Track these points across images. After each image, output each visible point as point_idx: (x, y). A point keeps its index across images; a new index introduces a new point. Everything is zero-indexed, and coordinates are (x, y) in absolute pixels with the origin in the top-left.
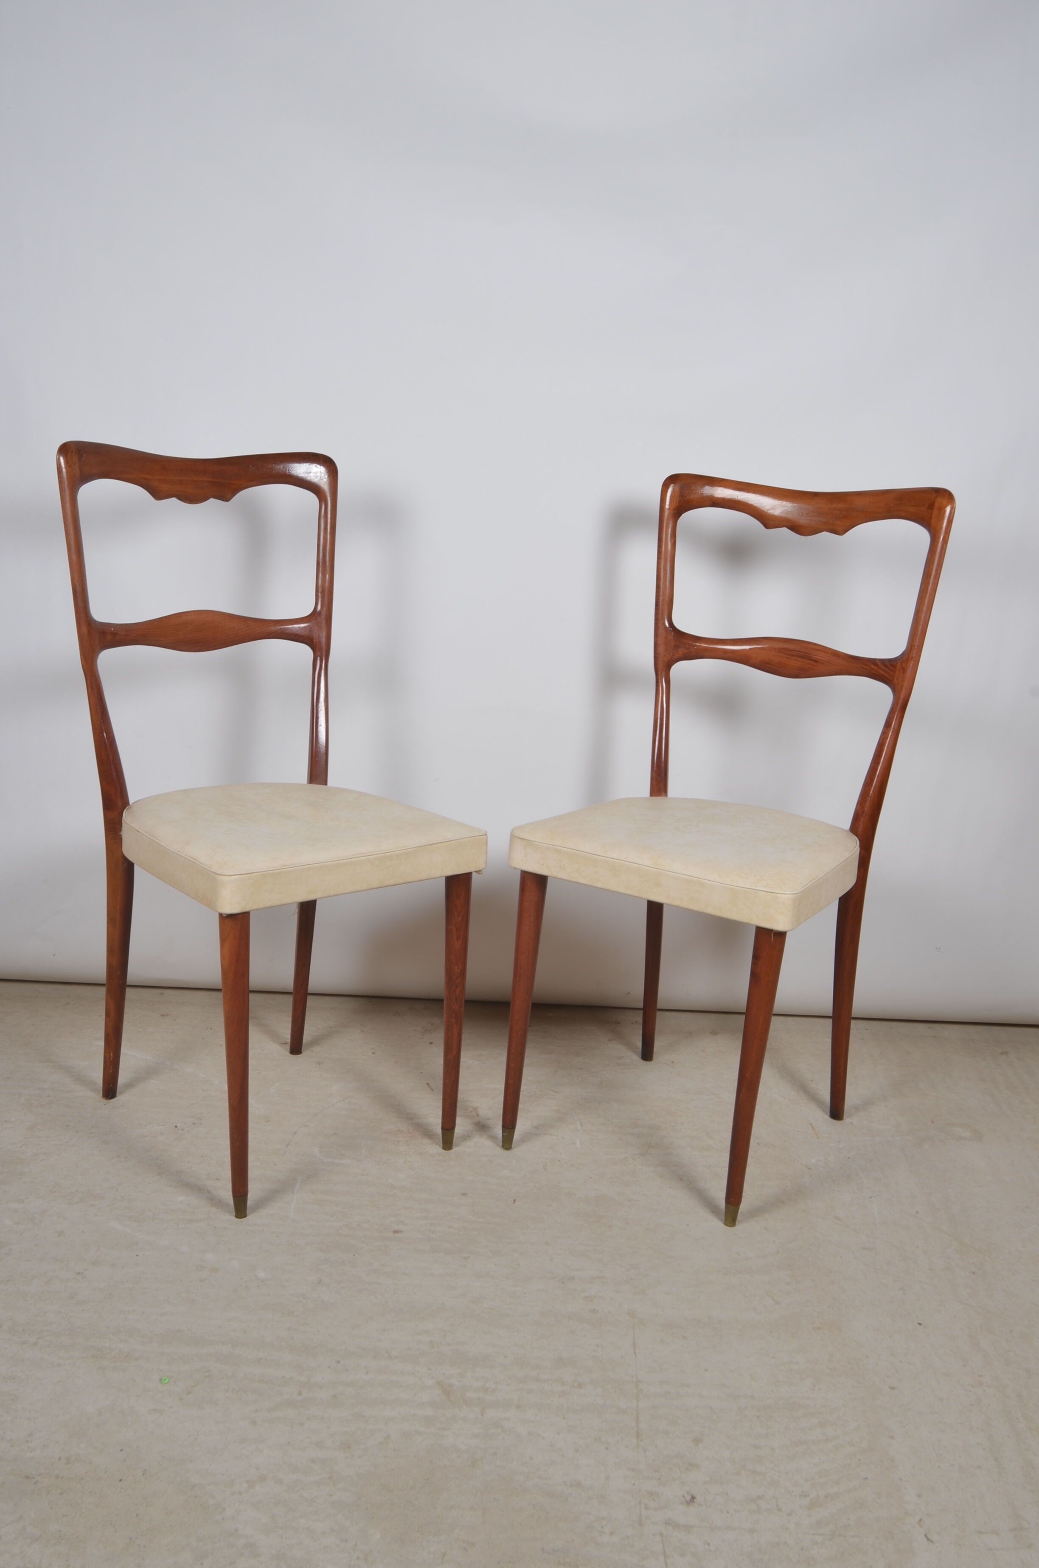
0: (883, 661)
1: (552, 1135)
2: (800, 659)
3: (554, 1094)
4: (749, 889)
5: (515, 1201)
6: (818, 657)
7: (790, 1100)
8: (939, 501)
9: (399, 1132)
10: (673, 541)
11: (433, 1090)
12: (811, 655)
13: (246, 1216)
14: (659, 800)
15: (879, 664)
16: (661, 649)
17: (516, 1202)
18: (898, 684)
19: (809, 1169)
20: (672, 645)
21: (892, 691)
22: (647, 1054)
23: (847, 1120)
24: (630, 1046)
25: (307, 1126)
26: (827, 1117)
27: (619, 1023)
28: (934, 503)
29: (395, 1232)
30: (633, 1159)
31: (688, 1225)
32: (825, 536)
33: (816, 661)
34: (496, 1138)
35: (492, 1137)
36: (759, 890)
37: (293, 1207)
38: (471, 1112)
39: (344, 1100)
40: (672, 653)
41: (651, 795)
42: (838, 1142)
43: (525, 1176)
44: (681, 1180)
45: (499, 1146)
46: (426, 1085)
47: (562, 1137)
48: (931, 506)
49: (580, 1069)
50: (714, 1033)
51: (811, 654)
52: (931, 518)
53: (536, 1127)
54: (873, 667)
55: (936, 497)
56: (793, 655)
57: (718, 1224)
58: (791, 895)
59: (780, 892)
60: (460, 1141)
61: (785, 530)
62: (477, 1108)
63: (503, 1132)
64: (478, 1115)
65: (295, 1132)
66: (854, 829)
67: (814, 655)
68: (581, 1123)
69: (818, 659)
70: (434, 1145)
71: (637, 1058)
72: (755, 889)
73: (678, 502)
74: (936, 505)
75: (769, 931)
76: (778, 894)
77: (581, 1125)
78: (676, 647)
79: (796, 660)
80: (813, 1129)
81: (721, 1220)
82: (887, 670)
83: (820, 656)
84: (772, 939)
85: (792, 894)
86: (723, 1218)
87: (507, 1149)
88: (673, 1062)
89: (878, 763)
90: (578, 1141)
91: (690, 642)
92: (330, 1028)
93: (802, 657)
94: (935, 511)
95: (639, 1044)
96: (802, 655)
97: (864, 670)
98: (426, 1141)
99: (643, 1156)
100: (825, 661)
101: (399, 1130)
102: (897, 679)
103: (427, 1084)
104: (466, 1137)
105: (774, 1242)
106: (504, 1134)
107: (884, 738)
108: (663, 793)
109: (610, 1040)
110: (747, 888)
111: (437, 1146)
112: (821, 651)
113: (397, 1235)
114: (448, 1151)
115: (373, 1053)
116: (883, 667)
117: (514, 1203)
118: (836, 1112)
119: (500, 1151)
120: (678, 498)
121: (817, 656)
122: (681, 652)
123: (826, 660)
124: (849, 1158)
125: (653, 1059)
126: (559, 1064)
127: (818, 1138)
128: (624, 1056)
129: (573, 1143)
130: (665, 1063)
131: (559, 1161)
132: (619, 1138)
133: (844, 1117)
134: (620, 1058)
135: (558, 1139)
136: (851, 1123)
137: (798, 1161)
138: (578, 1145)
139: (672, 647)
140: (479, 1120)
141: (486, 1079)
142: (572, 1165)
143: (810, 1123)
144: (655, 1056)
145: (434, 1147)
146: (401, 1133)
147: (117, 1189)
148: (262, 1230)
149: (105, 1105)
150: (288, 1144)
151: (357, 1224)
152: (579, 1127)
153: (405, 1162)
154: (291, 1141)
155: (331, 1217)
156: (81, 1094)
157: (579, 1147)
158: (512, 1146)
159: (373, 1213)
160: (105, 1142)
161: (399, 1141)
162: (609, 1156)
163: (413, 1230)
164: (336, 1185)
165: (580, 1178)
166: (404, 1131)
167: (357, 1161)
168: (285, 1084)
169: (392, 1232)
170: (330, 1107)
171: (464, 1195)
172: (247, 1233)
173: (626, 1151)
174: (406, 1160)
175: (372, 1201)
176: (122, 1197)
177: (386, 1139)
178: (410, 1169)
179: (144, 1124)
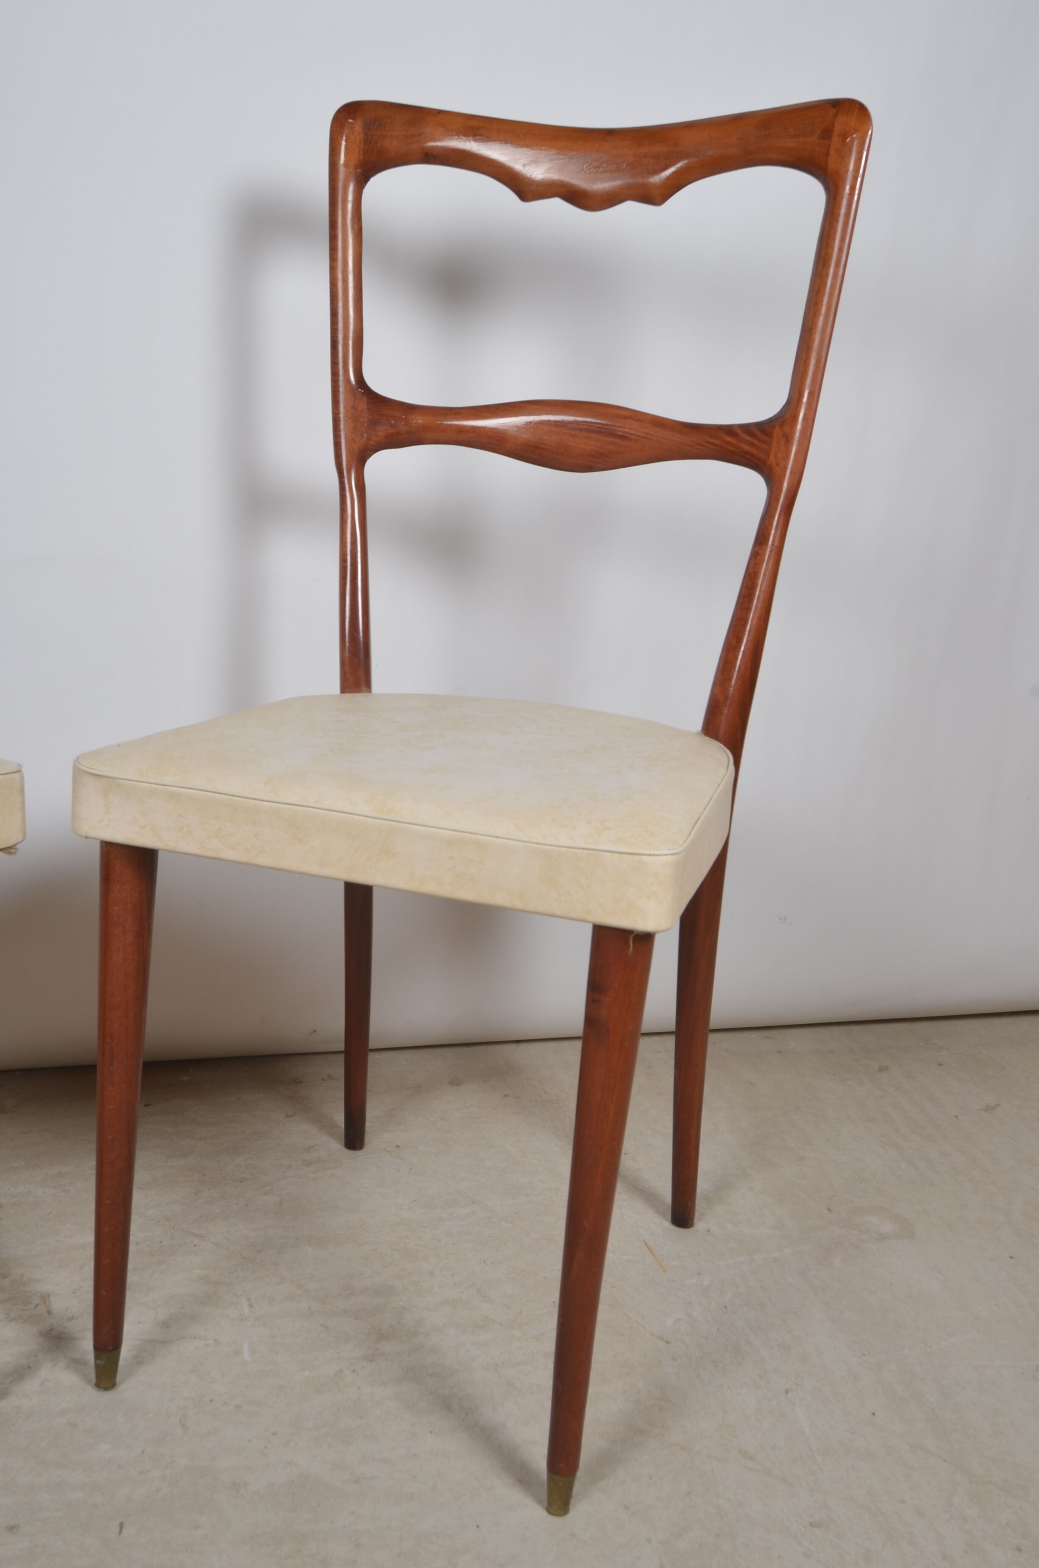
0: (746, 428)
1: (195, 1338)
2: (594, 435)
3: (196, 1241)
4: (583, 849)
5: (121, 1526)
6: (626, 430)
8: (841, 122)
10: (356, 227)
12: (612, 428)
14: (358, 698)
15: (740, 433)
16: (346, 431)
17: (124, 1529)
18: (777, 465)
19: (667, 1342)
20: (367, 421)
21: (766, 481)
22: (354, 1138)
23: (700, 1224)
24: (321, 1122)
26: (667, 1224)
27: (301, 1082)
28: (833, 126)
30: (354, 1371)
31: (478, 1527)
32: (629, 208)
33: (622, 437)
34: (85, 1363)
35: (76, 1363)
36: (603, 851)
38: (37, 1305)
40: (365, 435)
41: (342, 690)
42: (699, 1274)
43: (143, 1452)
44: (449, 1409)
45: (89, 1382)
48: (827, 133)
49: (241, 1181)
50: (455, 1082)
52: (828, 154)
53: (165, 1325)
54: (729, 439)
55: (836, 115)
56: (581, 431)
57: (534, 1513)
58: (670, 857)
59: (648, 852)
60: (12, 1382)
61: (557, 204)
62: (49, 1296)
63: (97, 1358)
64: (49, 1312)
66: (710, 728)
67: (618, 427)
68: (249, 1300)
69: (626, 433)
71: (337, 1146)
72: (594, 850)
73: (362, 152)
74: (838, 128)
75: (623, 934)
76: (644, 858)
77: (251, 1306)
78: (375, 425)
79: (587, 438)
80: (652, 1253)
81: (541, 1504)
82: (755, 442)
83: (628, 428)
84: (631, 949)
85: (672, 854)
86: (544, 1496)
87: (106, 1389)
88: (398, 1147)
89: (749, 609)
90: (246, 1346)
91: (397, 414)
93: (599, 433)
94: (835, 141)
95: (340, 1118)
96: (598, 428)
97: (712, 447)
99: (371, 1361)
100: (639, 436)
102: (776, 457)
105: (649, 1541)
106: (98, 1361)
107: (755, 565)
108: (365, 688)
109: (289, 1117)
110: (579, 848)
112: (630, 418)
116: (747, 438)
117: (120, 1533)
118: (682, 1212)
119: (93, 1394)
120: (362, 146)
121: (625, 428)
122: (382, 431)
123: (641, 434)
124: (726, 1307)
125: (365, 1145)
126: (204, 1175)
127: (665, 1271)
128: (315, 1145)
129: (238, 1352)
130: (386, 1150)
131: (212, 1400)
132: (322, 1325)
133: (695, 1221)
134: (309, 1149)
135: (207, 1346)
136: (708, 1231)
137: (644, 1327)
138: (247, 1356)
139: (365, 425)
140: (52, 1324)
141: (69, 1226)
142: (237, 1407)
143: (644, 1241)
144: (368, 1138)
152: (246, 1311)
157: (248, 1360)
158: (117, 1381)
162: (307, 1373)
165: (255, 1438)
171: (12, 1529)
173: (338, 1353)
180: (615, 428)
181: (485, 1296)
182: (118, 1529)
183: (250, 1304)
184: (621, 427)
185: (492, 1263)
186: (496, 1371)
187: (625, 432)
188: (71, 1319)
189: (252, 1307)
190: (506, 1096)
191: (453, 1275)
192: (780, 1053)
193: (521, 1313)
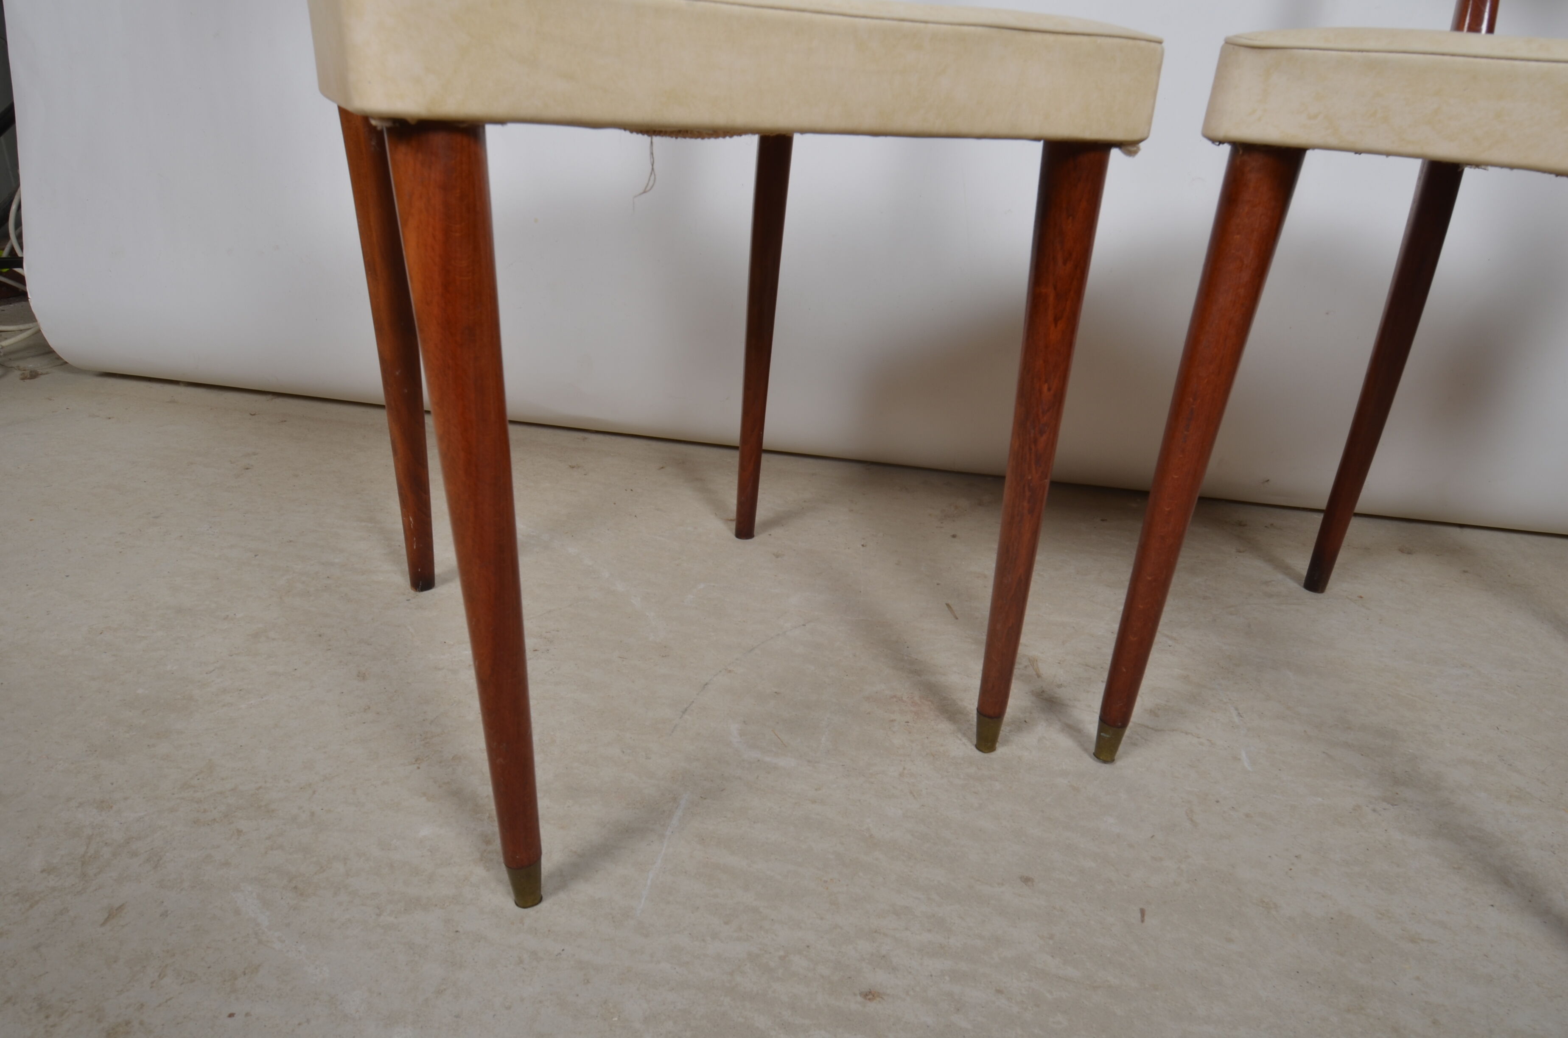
1: (1187, 733)
5: (1143, 912)
9: (895, 700)
11: (957, 619)
13: (540, 900)
17: (1146, 918)
22: (1316, 583)
24: (1274, 562)
25: (730, 671)
27: (1245, 525)
29: (870, 995)
30: (1375, 810)
34: (1085, 736)
35: (1073, 730)
37: (649, 882)
38: (1026, 667)
39: (804, 625)
43: (1153, 836)
45: (1086, 750)
46: (946, 608)
49: (1205, 598)
50: (1406, 551)
53: (1153, 713)
60: (1010, 731)
62: (1036, 661)
63: (1101, 729)
64: (1039, 676)
65: (706, 684)
68: (1237, 709)
70: (960, 735)
71: (1294, 585)
77: (1239, 715)
87: (1105, 762)
88: (1361, 597)
90: (1243, 755)
92: (805, 501)
98: (945, 726)
99: (1393, 805)
101: (895, 696)
103: (948, 605)
104: (1022, 725)
106: (1102, 734)
109: (1240, 552)
111: (965, 740)
113: (873, 1007)
114: (986, 755)
115: (863, 545)
117: (1143, 921)
119: (1091, 764)
125: (1327, 590)
129: (1236, 759)
130: (1348, 598)
131: (1218, 801)
132: (1324, 753)
135: (1201, 744)
138: (1247, 765)
140: (1042, 687)
142: (1247, 815)
144: (1331, 584)
145: (959, 741)
146: (897, 701)
147: (314, 792)
148: (560, 954)
149: (408, 600)
150: (686, 710)
151: (782, 953)
152: (1236, 719)
153: (901, 775)
154: (693, 702)
155: (726, 923)
156: (382, 579)
157: (1249, 769)
158: (1116, 757)
159: (822, 919)
160: (362, 676)
161: (893, 721)
162: (1320, 799)
163: (911, 993)
164: (755, 822)
165: (1276, 855)
166: (904, 699)
167: (809, 761)
168: (714, 586)
169: (861, 994)
170: (778, 635)
171: (1026, 880)
172: (521, 961)
173: (1351, 786)
174: (904, 769)
175: (825, 882)
176: (313, 814)
177: (869, 713)
178: (911, 793)
179: (452, 643)
181: (1511, 765)
182: (1139, 915)
183: (1239, 713)
185: (1507, 731)
186: (1554, 852)
188: (1060, 686)
189: (1241, 716)
190: (1465, 572)
191: (1464, 734)
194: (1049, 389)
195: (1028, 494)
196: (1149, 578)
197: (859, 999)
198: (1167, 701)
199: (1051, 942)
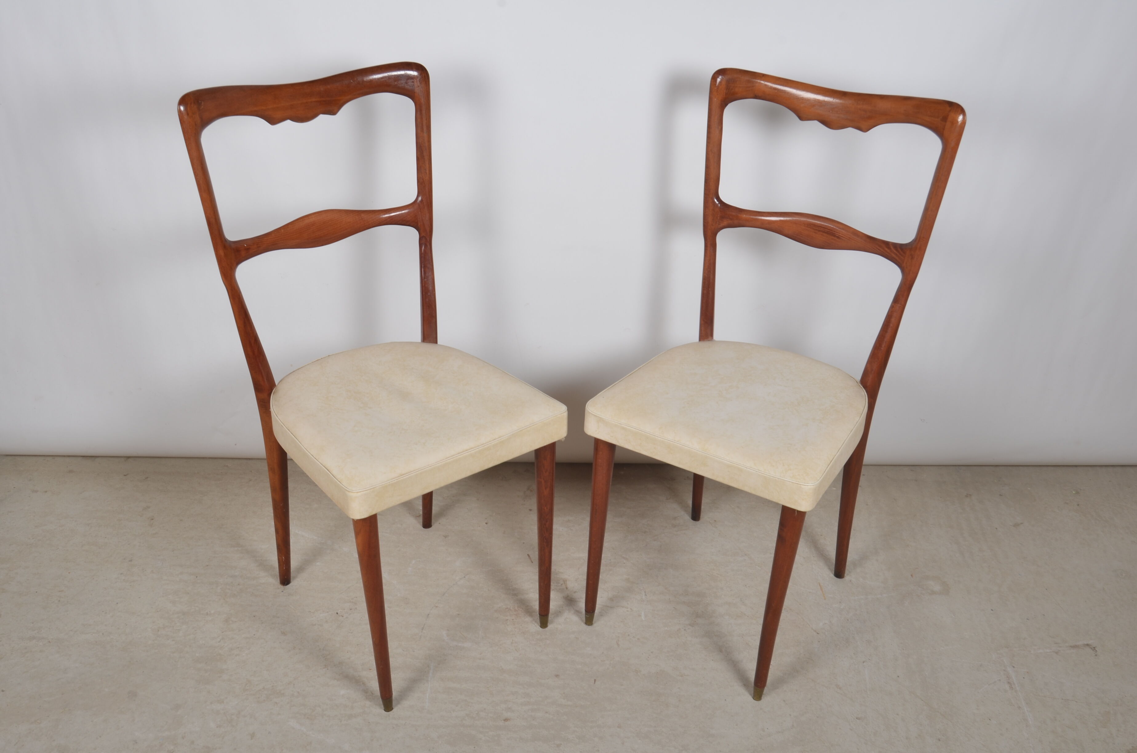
0: (895, 245)
1: (623, 607)
2: (824, 234)
3: (625, 561)
5: (595, 680)
6: (840, 235)
7: (804, 558)
8: (953, 115)
9: (507, 610)
11: (532, 562)
13: (393, 709)
14: (706, 344)
15: (892, 247)
16: (710, 219)
17: (596, 682)
18: (907, 266)
19: (818, 634)
20: (719, 216)
21: (901, 272)
22: (696, 515)
23: (847, 577)
25: (437, 607)
26: (833, 575)
28: (948, 116)
29: (506, 720)
30: (685, 630)
31: (725, 700)
32: (850, 131)
33: (838, 237)
34: (581, 613)
35: (578, 612)
36: (786, 480)
37: (427, 697)
39: (464, 577)
40: (718, 223)
41: (700, 340)
42: (840, 602)
43: (603, 653)
44: (721, 651)
45: (582, 621)
46: (527, 557)
47: (631, 609)
48: (945, 119)
49: (645, 532)
51: (835, 231)
52: (944, 129)
53: (611, 599)
54: (886, 249)
55: (950, 111)
56: (819, 231)
57: (747, 697)
59: (804, 484)
60: (554, 617)
61: (816, 123)
62: (566, 581)
63: (586, 614)
64: (567, 588)
65: (428, 615)
66: (863, 382)
68: (645, 592)
70: (534, 622)
71: (688, 517)
72: (782, 479)
73: (725, 94)
74: (950, 120)
75: (793, 510)
76: (802, 485)
77: (646, 595)
78: (722, 218)
79: (822, 235)
80: (821, 589)
81: (751, 694)
82: (898, 254)
83: (842, 232)
84: (796, 514)
85: (813, 485)
86: (752, 691)
87: (589, 625)
88: (715, 521)
89: (886, 332)
90: (643, 613)
91: (734, 214)
92: (453, 496)
93: (827, 233)
94: (948, 122)
95: (690, 502)
96: (827, 231)
97: (880, 250)
98: (528, 619)
99: (692, 626)
100: (844, 237)
101: (507, 608)
102: (906, 262)
103: (528, 555)
104: (558, 613)
105: (790, 715)
107: (892, 312)
108: (710, 337)
110: (777, 478)
111: (536, 624)
113: (507, 723)
114: (544, 629)
115: (486, 523)
116: (895, 251)
117: (595, 683)
118: (839, 572)
119: (584, 626)
120: (725, 89)
121: (840, 233)
122: (725, 223)
123: (847, 238)
124: (848, 620)
125: (701, 519)
126: (629, 528)
127: (825, 599)
128: (678, 516)
129: (640, 616)
130: (709, 522)
131: (629, 635)
132: (674, 608)
133: (845, 575)
134: (675, 518)
135: (627, 611)
136: (850, 581)
137: (809, 625)
138: (643, 618)
139: (718, 218)
140: (568, 594)
141: (573, 548)
142: (638, 639)
143: (819, 583)
144: (702, 515)
145: (534, 625)
146: (508, 611)
147: (294, 685)
148: (405, 724)
149: (282, 591)
150: (423, 628)
151: (477, 712)
152: (644, 597)
153: (512, 643)
154: (425, 624)
155: (457, 706)
156: (264, 581)
157: (644, 619)
158: (593, 622)
159: (488, 700)
160: (284, 633)
161: (507, 620)
162: (666, 628)
163: (519, 717)
164: (460, 670)
165: (645, 653)
166: (511, 609)
167: (476, 643)
168: (419, 561)
169: (503, 720)
170: (454, 584)
171: (557, 676)
172: (394, 728)
173: (680, 621)
174: (513, 640)
175: (488, 687)
176: (298, 692)
177: (497, 618)
178: (516, 650)
179: (313, 611)
180: (836, 233)
181: (743, 602)
182: (594, 682)
183: (646, 594)
184: (838, 233)
185: (749, 586)
186: (742, 637)
187: (839, 235)
188: (575, 592)
189: (646, 596)
191: (731, 591)
192: (916, 481)
193: (757, 612)
194: (547, 508)
195: (545, 540)
196: (592, 562)
197: (503, 721)
198: (618, 593)
199: (564, 695)
